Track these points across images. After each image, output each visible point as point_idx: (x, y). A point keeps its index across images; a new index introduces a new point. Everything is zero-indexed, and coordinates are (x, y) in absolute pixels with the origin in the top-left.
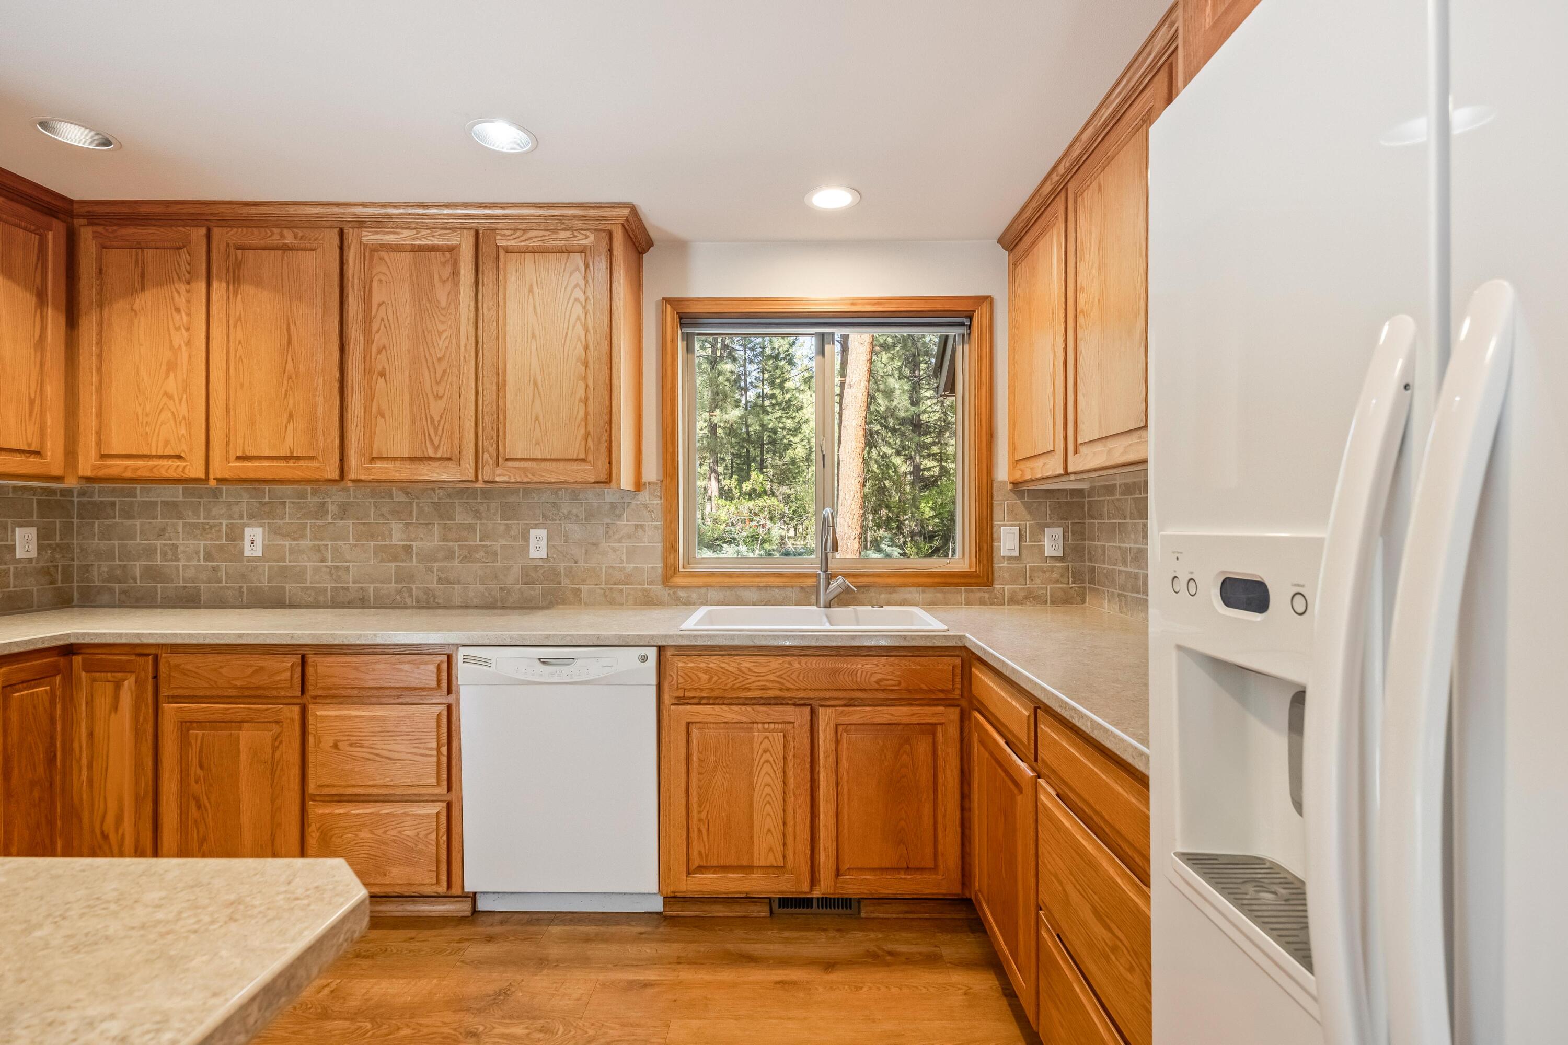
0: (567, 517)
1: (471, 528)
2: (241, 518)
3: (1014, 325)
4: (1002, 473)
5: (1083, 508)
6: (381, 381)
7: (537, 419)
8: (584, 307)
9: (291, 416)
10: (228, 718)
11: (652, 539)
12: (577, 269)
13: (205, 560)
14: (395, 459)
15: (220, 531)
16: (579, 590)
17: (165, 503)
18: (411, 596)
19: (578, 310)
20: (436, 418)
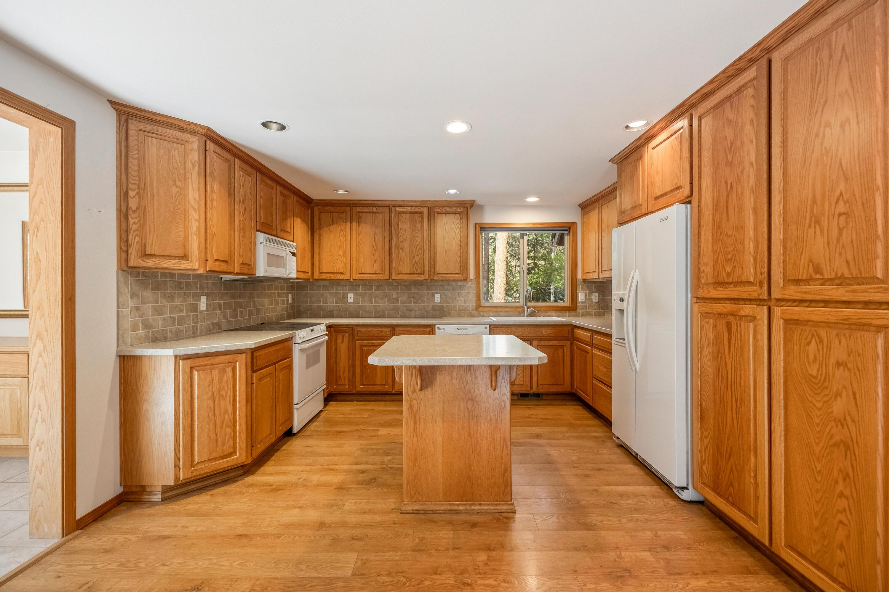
0: (447, 290)
1: (417, 293)
2: (347, 290)
3: (583, 232)
4: (580, 276)
5: (604, 287)
6: (401, 251)
7: (446, 262)
8: (460, 229)
9: (375, 261)
10: (373, 345)
11: (472, 297)
12: (458, 218)
13: (336, 304)
14: (405, 274)
15: (340, 294)
16: (450, 312)
17: (324, 286)
18: (398, 314)
19: (458, 230)
20: (417, 262)
